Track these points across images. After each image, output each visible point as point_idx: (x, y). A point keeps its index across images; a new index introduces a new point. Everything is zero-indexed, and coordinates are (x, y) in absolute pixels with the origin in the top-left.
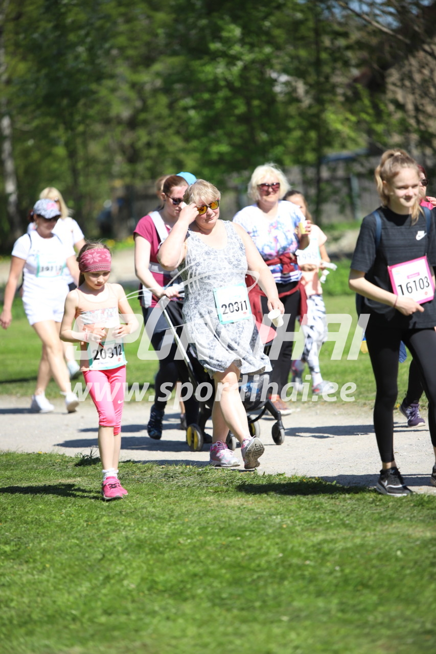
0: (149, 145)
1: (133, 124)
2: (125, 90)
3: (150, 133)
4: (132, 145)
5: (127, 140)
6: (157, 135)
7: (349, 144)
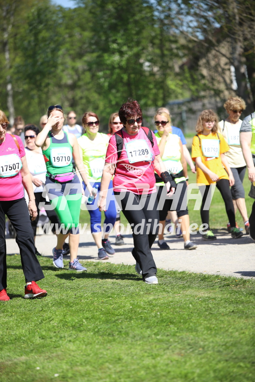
0: (81, 98)
1: (73, 87)
2: (69, 71)
3: (82, 92)
4: (73, 99)
5: (70, 95)
6: (86, 93)
7: (179, 96)
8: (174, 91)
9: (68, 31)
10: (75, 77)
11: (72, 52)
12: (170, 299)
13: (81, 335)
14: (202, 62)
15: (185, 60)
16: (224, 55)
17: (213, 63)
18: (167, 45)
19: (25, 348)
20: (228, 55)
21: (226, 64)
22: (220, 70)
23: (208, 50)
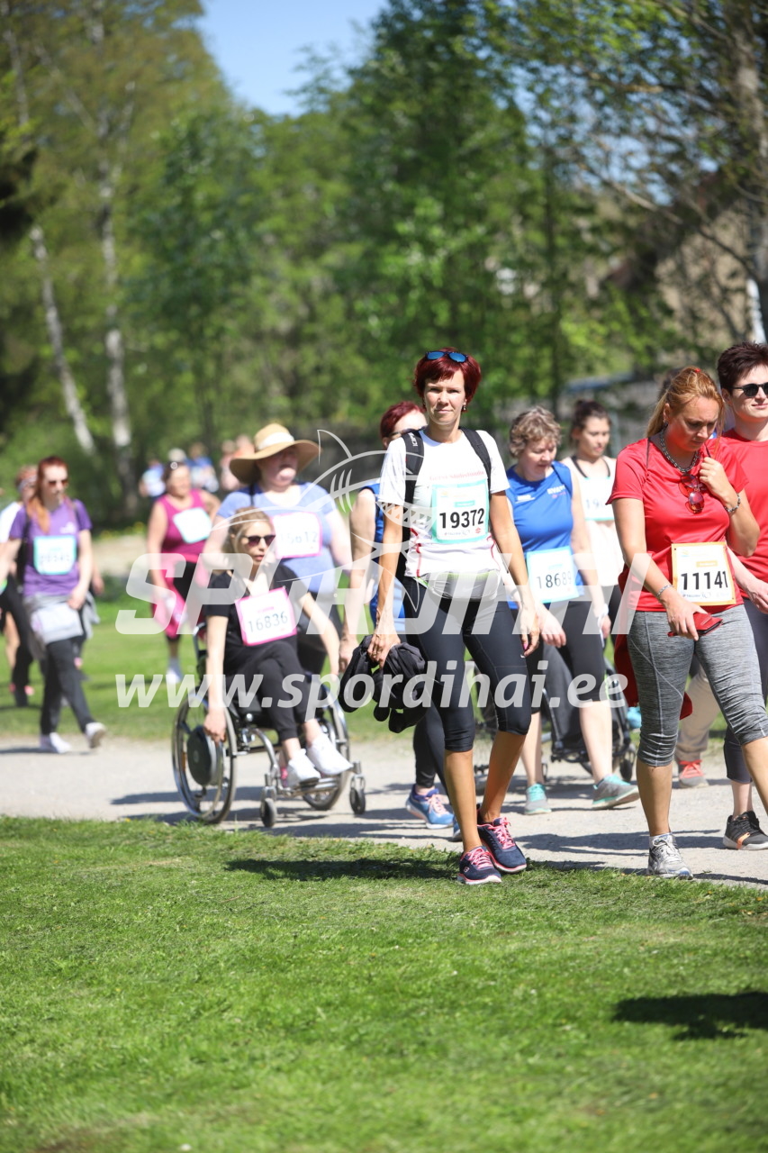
0: (318, 370)
1: (294, 339)
2: (284, 292)
3: (320, 353)
4: (295, 372)
5: (286, 364)
6: (331, 356)
7: (599, 367)
8: (584, 352)
9: (280, 179)
10: (303, 311)
11: (292, 239)
12: (569, 951)
13: (311, 1053)
14: (665, 268)
15: (615, 262)
16: (727, 250)
17: (695, 271)
18: (565, 220)
19: (149, 1089)
20: (740, 248)
21: (733, 275)
22: (716, 291)
23: (682, 235)
